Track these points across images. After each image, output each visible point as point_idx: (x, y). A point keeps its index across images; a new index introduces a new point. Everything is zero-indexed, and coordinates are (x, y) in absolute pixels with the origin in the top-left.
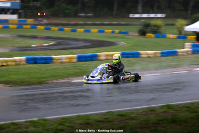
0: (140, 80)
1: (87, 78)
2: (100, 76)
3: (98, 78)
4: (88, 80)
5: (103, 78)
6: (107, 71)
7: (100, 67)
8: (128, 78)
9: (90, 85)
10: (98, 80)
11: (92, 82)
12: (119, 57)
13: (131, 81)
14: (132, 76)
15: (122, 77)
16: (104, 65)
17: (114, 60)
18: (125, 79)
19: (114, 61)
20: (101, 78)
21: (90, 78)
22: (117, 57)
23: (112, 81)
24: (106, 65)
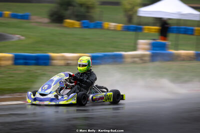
0: (121, 102)
1: (32, 97)
2: (55, 93)
3: (52, 96)
4: (35, 99)
5: (60, 97)
6: (67, 85)
7: (56, 78)
8: (102, 98)
9: (37, 108)
10: (52, 100)
11: (41, 103)
12: (89, 62)
13: (108, 102)
14: (108, 94)
15: (91, 96)
16: (62, 74)
17: (80, 65)
18: (96, 99)
19: (79, 68)
20: (56, 96)
21: (38, 95)
22: (85, 62)
23: (74, 102)
24: (66, 76)
